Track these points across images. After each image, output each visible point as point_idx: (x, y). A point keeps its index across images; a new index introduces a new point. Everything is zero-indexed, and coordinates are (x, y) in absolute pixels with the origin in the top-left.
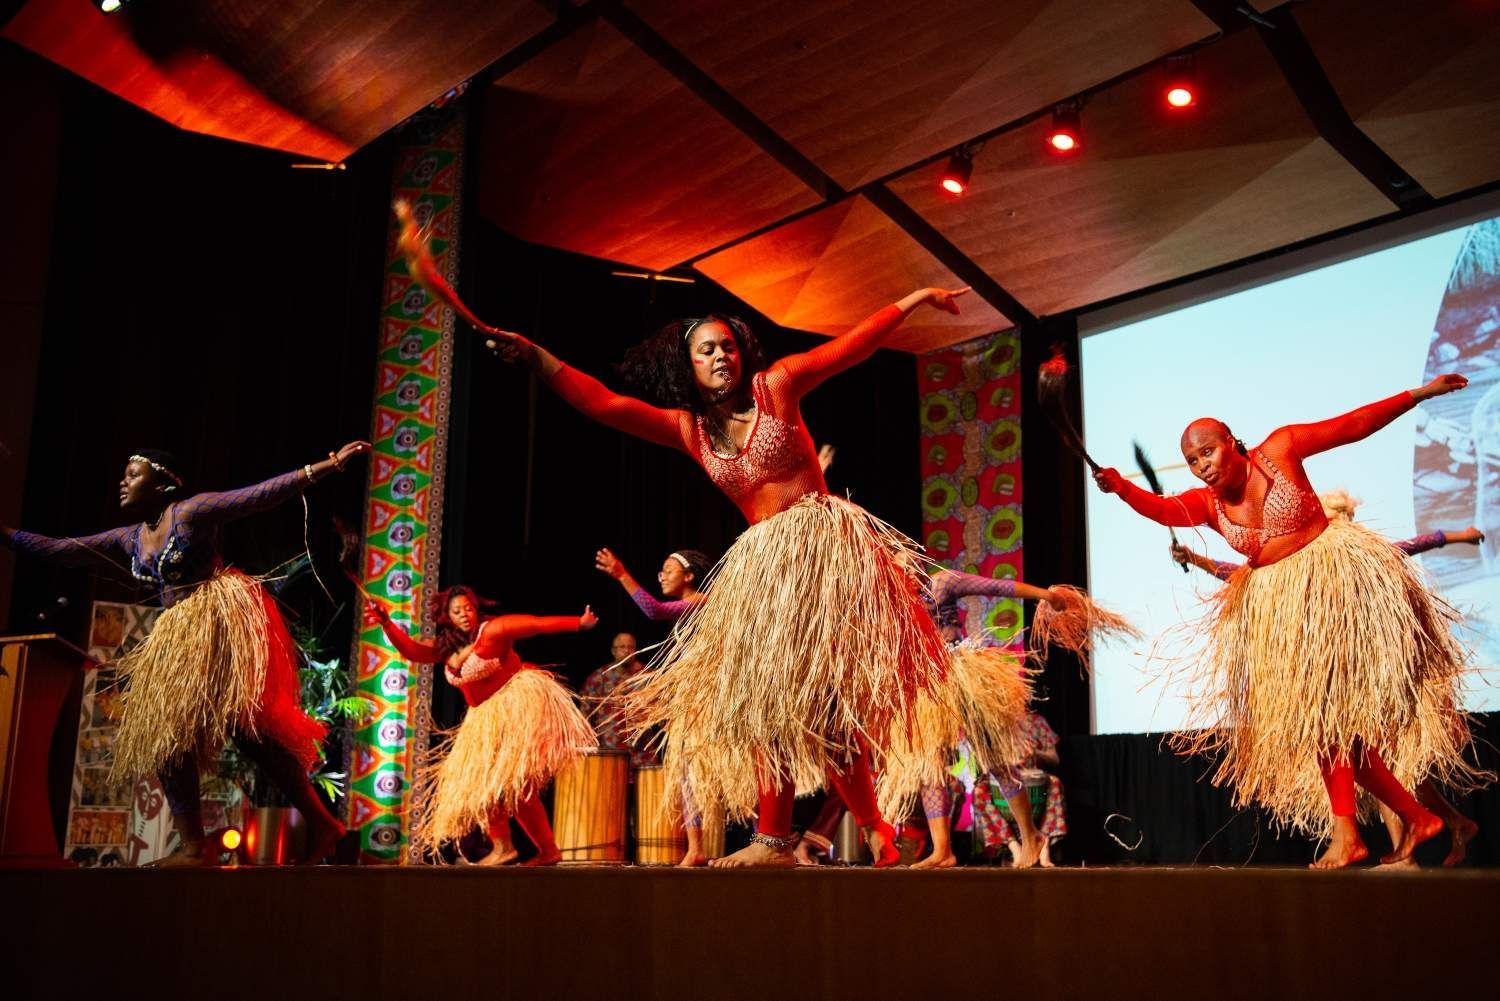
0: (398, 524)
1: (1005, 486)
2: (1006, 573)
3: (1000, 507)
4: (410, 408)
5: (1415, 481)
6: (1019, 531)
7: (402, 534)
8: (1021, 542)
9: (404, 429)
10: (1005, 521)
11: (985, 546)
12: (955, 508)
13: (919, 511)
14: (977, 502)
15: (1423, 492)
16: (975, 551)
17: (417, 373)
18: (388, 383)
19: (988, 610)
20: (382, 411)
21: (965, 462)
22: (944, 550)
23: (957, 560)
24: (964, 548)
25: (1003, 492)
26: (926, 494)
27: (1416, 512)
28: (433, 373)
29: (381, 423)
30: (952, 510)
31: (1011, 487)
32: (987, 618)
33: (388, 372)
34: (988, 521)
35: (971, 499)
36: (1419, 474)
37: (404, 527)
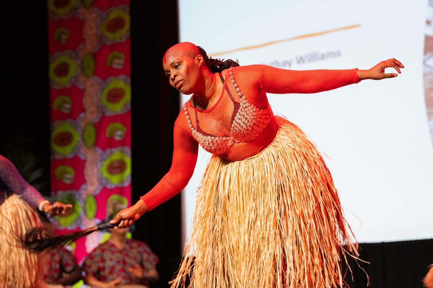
1: (117, 61)
2: (117, 129)
3: (112, 78)
5: (424, 62)
6: (128, 97)
8: (129, 106)
10: (116, 90)
11: (101, 109)
12: (76, 77)
13: (46, 80)
14: (96, 73)
15: (428, 70)
16: (92, 113)
19: (103, 160)
21: (83, 41)
22: (67, 111)
23: (78, 120)
24: (83, 110)
25: (115, 66)
26: (52, 66)
27: (425, 85)
30: (74, 80)
31: (122, 62)
32: (102, 166)
34: (103, 89)
35: (90, 72)
36: (429, 55)
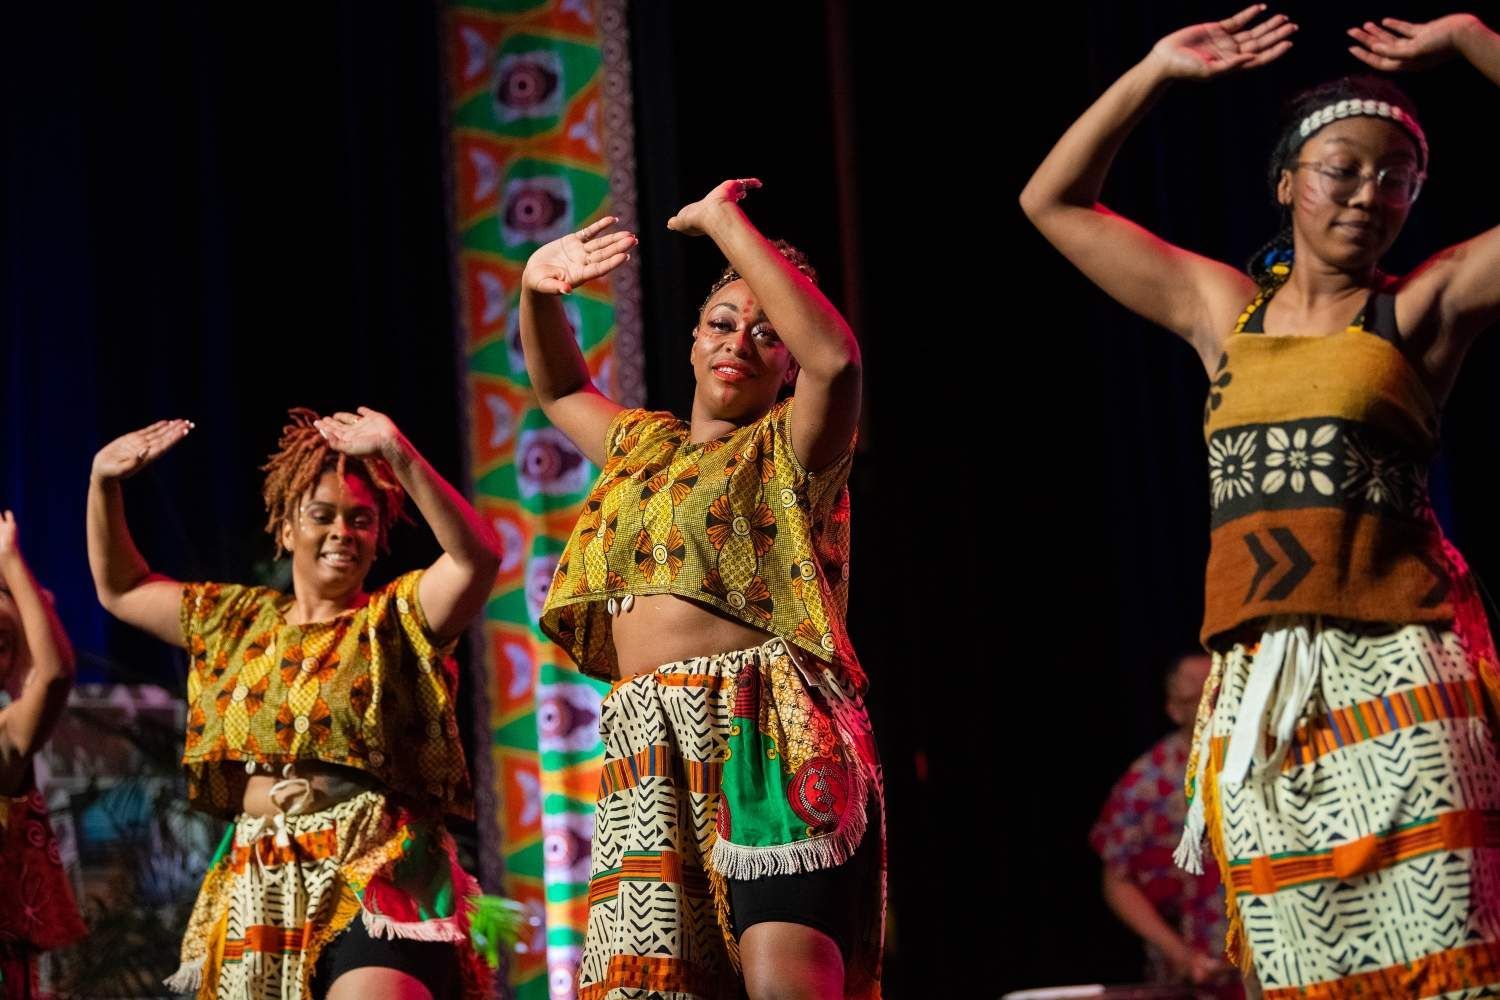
0: (528, 436)
4: (526, 127)
7: (539, 461)
9: (515, 185)
17: (533, 31)
18: (475, 66)
20: (469, 143)
28: (587, 30)
29: (473, 176)
33: (472, 37)
37: (541, 443)
